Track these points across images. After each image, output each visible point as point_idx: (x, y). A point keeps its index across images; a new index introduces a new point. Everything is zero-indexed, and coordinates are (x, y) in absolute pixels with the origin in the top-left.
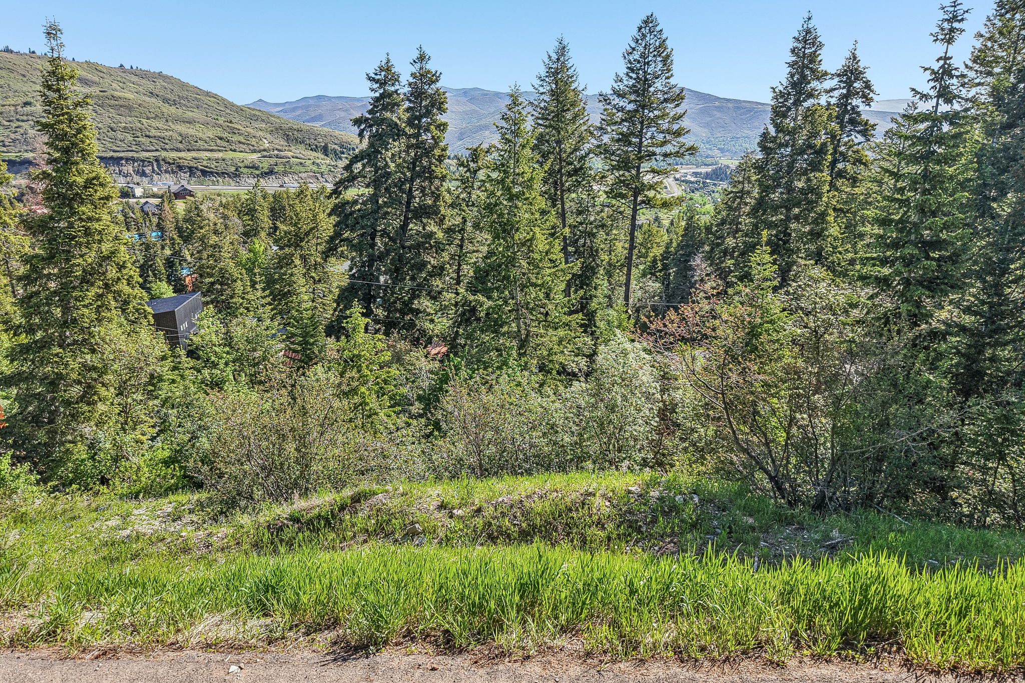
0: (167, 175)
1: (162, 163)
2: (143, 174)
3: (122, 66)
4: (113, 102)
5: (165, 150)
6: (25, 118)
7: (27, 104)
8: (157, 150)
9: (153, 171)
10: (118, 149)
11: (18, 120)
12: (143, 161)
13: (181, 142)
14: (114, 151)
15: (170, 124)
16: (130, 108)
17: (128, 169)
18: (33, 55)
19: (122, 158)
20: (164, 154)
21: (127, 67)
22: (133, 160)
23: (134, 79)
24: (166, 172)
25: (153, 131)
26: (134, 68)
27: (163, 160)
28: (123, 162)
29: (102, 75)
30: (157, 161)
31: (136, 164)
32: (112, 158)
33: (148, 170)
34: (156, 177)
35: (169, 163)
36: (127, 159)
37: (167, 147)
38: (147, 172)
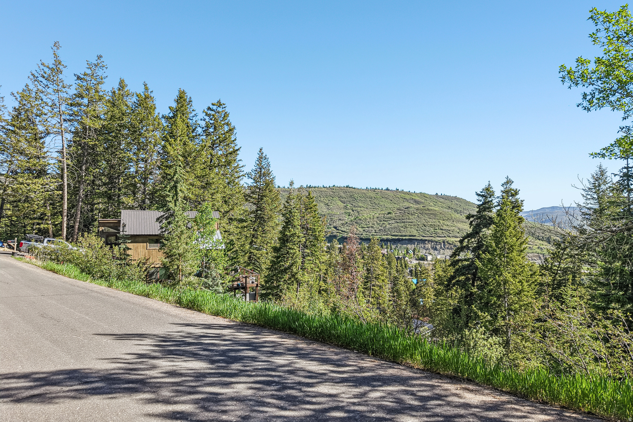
0: (448, 250)
1: (446, 243)
2: (436, 249)
3: (437, 194)
4: (428, 212)
5: (449, 237)
6: (387, 220)
7: (389, 213)
8: (445, 237)
9: (441, 247)
10: (425, 235)
11: (384, 221)
12: (437, 242)
13: (458, 233)
14: (423, 236)
15: (455, 223)
16: (435, 215)
17: (429, 246)
18: (397, 191)
19: (426, 240)
20: (448, 239)
21: (439, 194)
22: (432, 241)
23: (442, 200)
24: (448, 248)
25: (445, 226)
26: (443, 195)
27: (447, 242)
28: (427, 242)
29: (426, 199)
30: (444, 242)
31: (433, 243)
32: (421, 240)
33: (438, 247)
34: (442, 251)
35: (450, 244)
36: (429, 241)
37: (450, 235)
38: (438, 248)
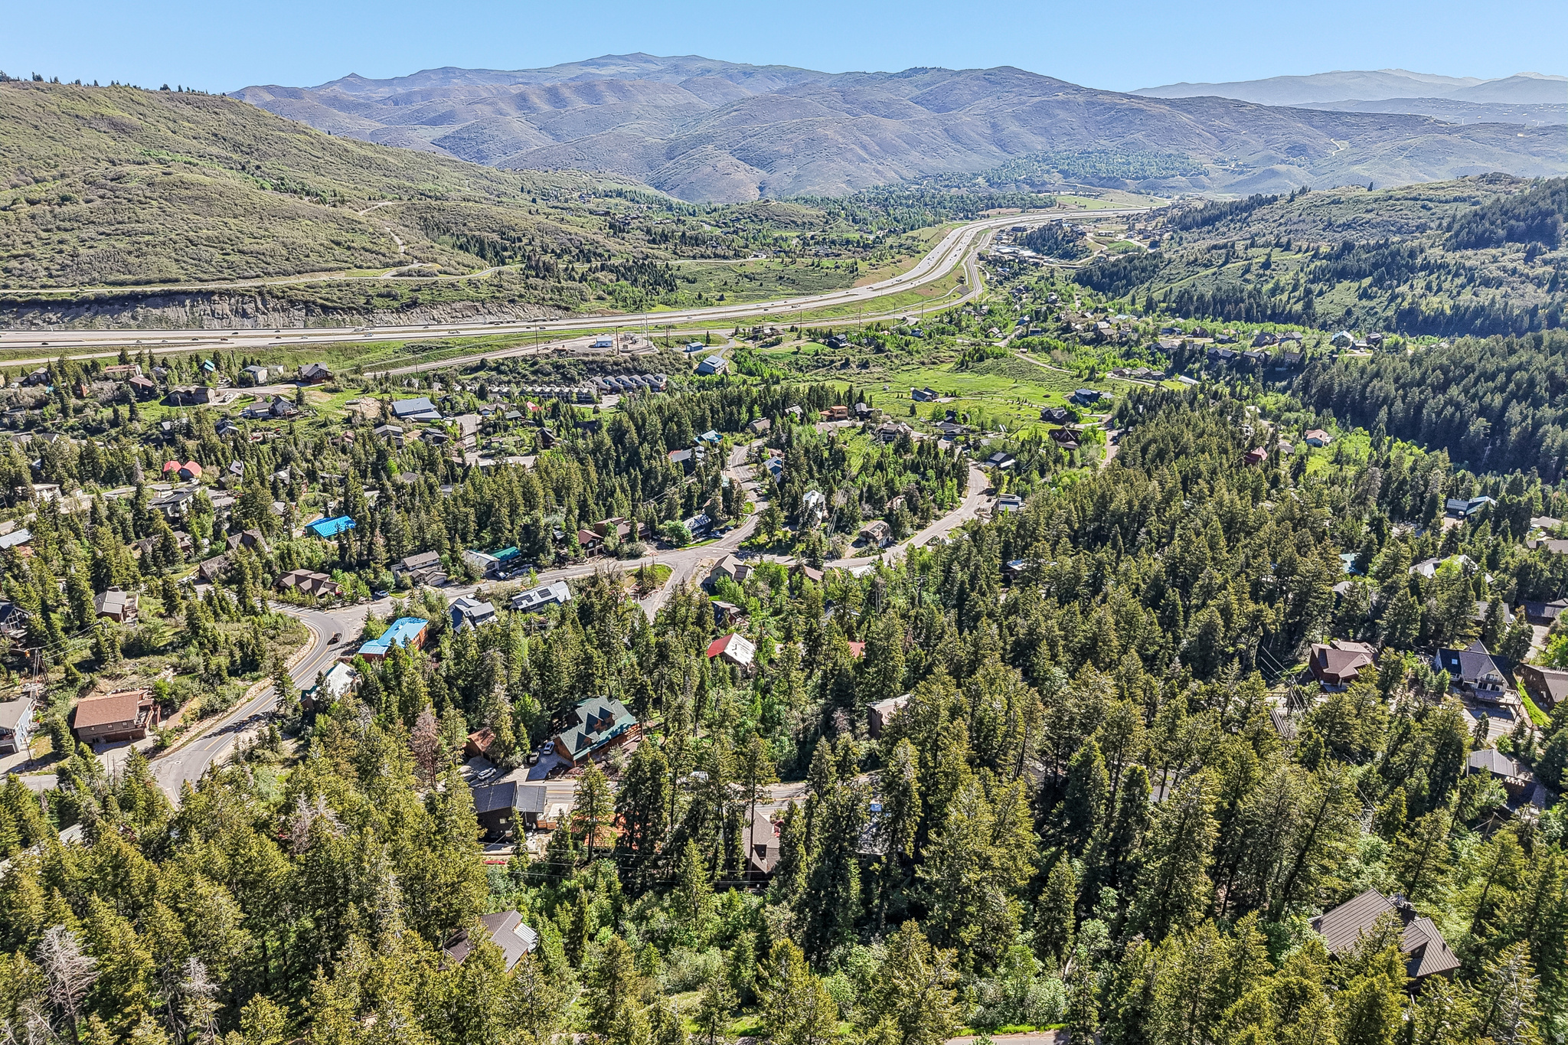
0: (276, 315)
1: (267, 297)
2: (245, 315)
3: (165, 88)
4: (185, 193)
5: (268, 274)
7: (65, 199)
8: (258, 276)
9: (257, 309)
10: (205, 277)
12: (243, 295)
13: (288, 259)
14: (201, 280)
15: (266, 222)
16: (208, 202)
17: (224, 307)
18: (38, 84)
19: (213, 293)
20: (269, 282)
21: (174, 88)
22: (230, 294)
23: (188, 111)
24: (274, 310)
25: (247, 241)
26: (185, 90)
27: (269, 292)
28: (216, 298)
29: (141, 109)
30: (260, 294)
31: (233, 300)
32: (199, 292)
33: (250, 308)
34: (261, 318)
35: (278, 297)
36: (221, 294)
37: (270, 269)
38: (249, 311)
